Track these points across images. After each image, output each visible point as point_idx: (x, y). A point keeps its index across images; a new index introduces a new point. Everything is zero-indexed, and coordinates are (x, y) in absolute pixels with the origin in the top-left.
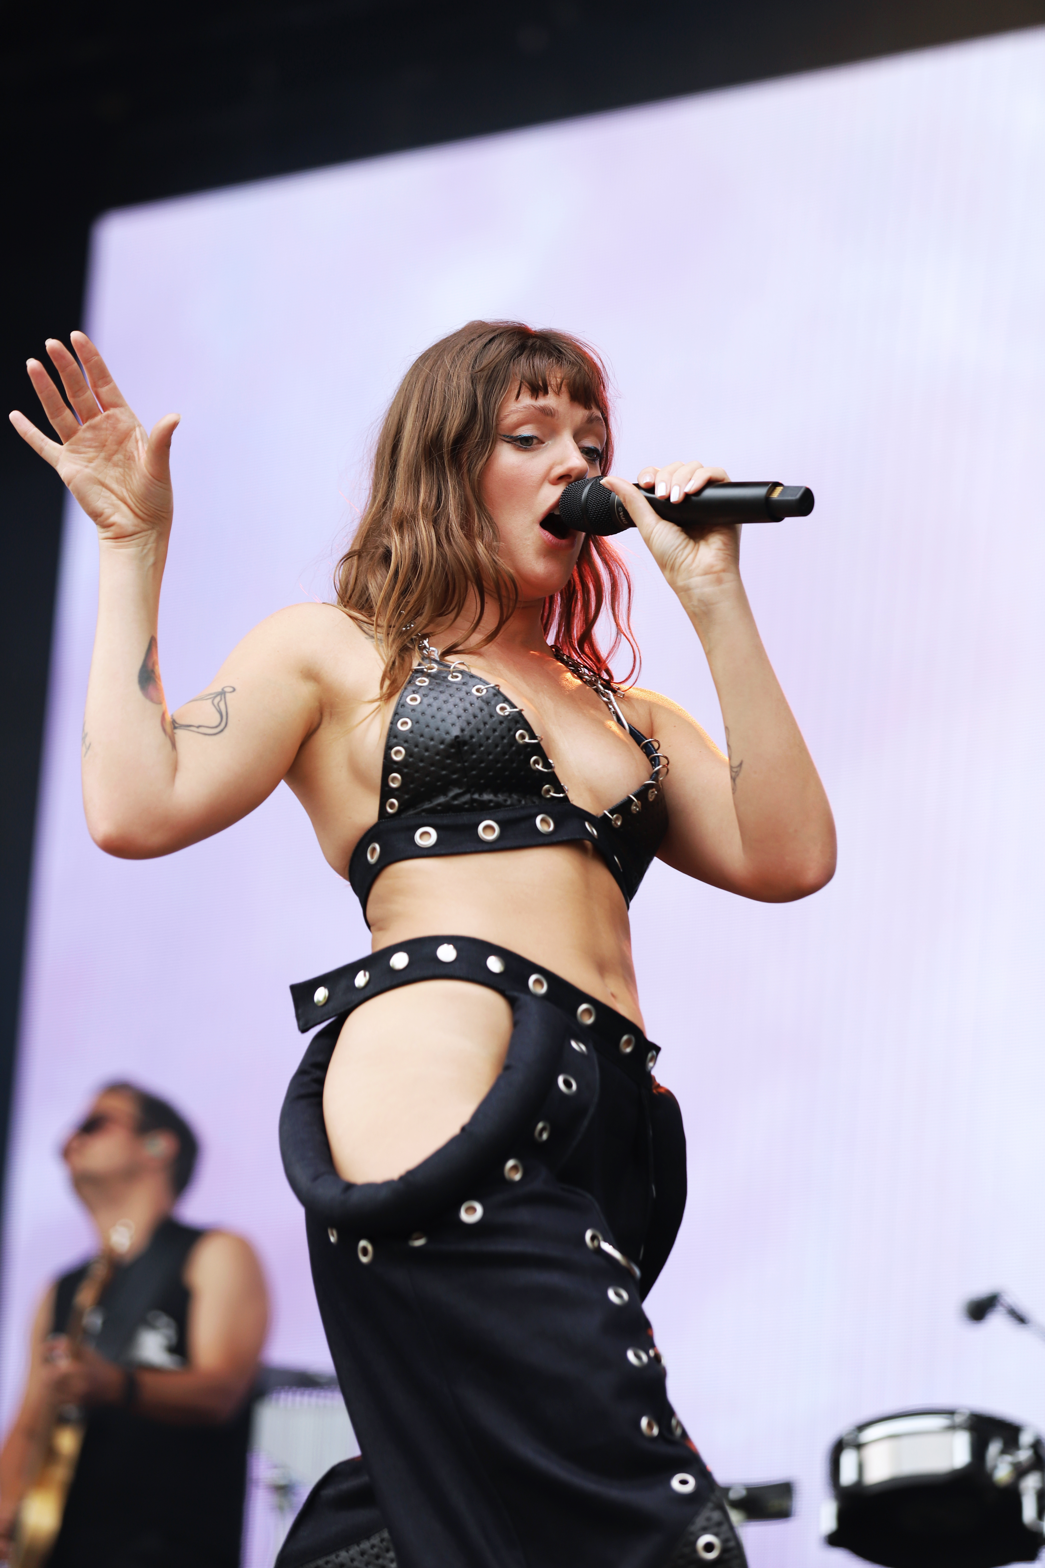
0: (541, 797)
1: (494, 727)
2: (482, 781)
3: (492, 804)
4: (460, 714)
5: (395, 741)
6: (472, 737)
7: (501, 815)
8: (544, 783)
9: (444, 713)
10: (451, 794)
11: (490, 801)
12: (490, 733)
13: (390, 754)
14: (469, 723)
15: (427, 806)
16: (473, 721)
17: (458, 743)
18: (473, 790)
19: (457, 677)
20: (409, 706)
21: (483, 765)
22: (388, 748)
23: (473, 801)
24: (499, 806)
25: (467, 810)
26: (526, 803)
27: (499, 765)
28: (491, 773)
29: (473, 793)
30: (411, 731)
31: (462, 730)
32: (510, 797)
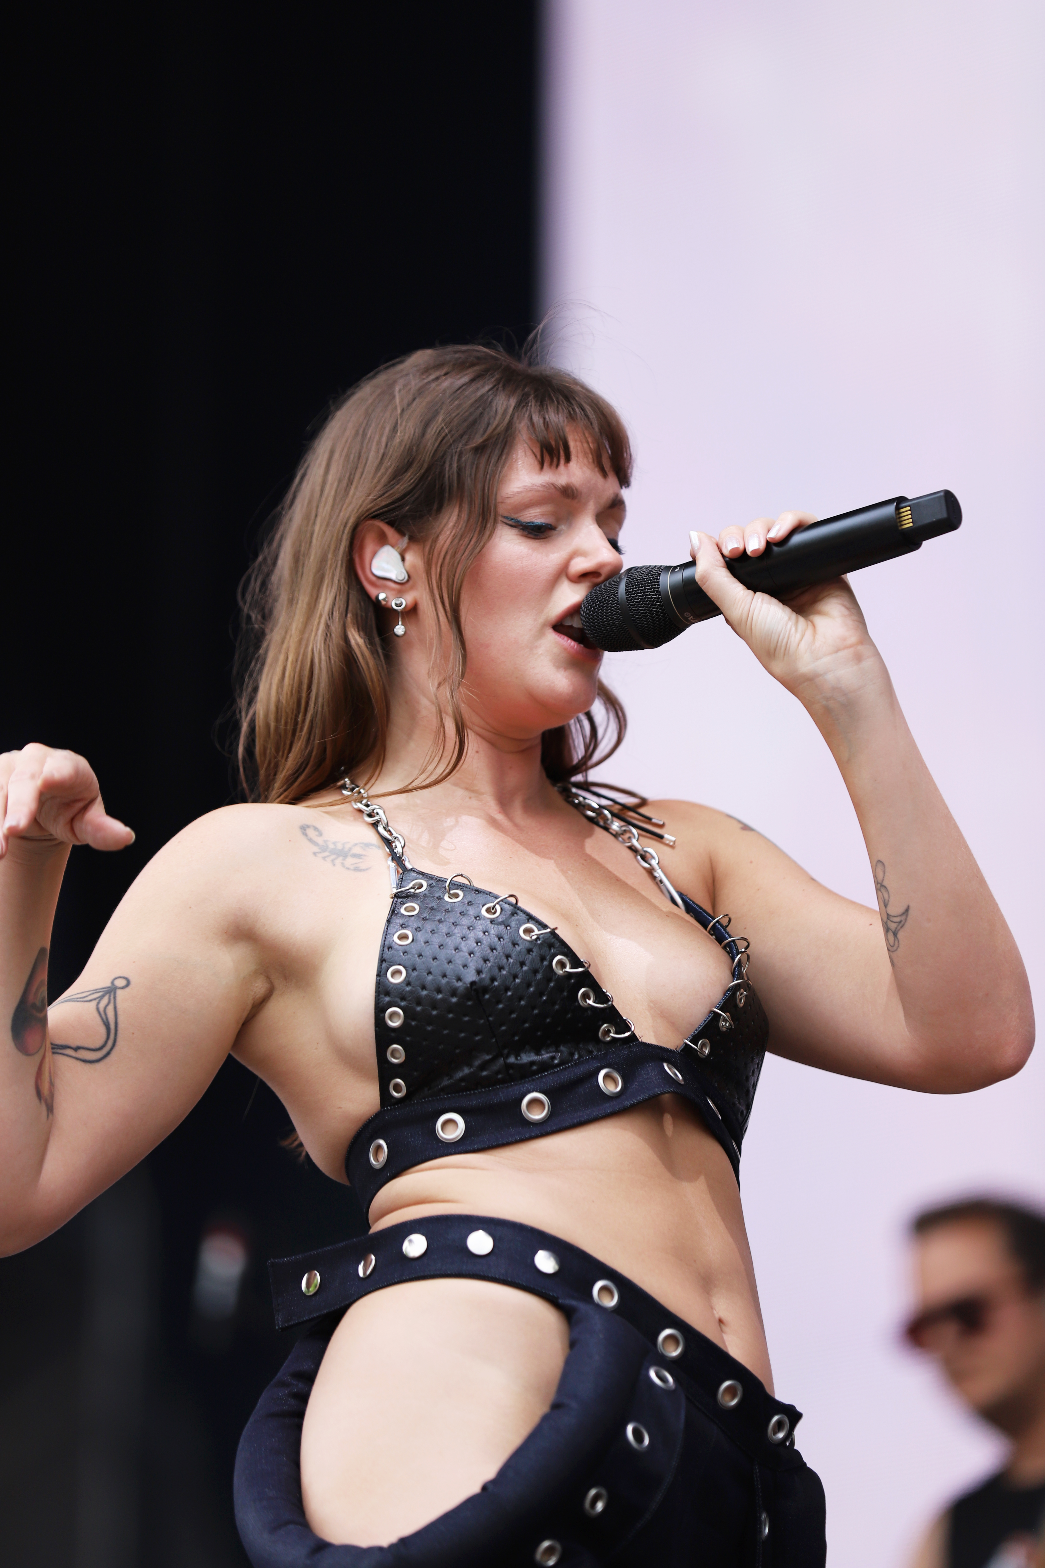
0: (598, 1041)
1: (521, 960)
2: (516, 1038)
3: (535, 1068)
4: (471, 949)
5: (387, 999)
6: (493, 979)
7: (550, 1080)
8: (600, 1023)
9: (450, 951)
10: (477, 1063)
11: (532, 1063)
12: (517, 968)
13: (384, 1018)
14: (486, 960)
15: (446, 1082)
16: (492, 956)
17: (476, 990)
18: (506, 1051)
19: (457, 896)
20: (399, 948)
21: (514, 1016)
22: (380, 1010)
23: (509, 1066)
24: (545, 1067)
25: (502, 1082)
26: (580, 1057)
27: (536, 1011)
28: (527, 1025)
29: (508, 1056)
30: (408, 982)
31: (479, 972)
32: (557, 1051)
